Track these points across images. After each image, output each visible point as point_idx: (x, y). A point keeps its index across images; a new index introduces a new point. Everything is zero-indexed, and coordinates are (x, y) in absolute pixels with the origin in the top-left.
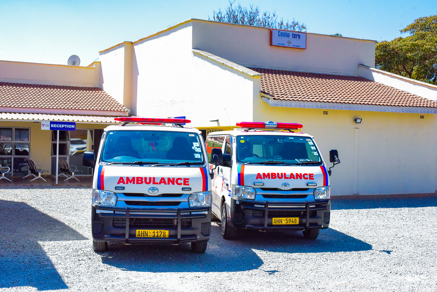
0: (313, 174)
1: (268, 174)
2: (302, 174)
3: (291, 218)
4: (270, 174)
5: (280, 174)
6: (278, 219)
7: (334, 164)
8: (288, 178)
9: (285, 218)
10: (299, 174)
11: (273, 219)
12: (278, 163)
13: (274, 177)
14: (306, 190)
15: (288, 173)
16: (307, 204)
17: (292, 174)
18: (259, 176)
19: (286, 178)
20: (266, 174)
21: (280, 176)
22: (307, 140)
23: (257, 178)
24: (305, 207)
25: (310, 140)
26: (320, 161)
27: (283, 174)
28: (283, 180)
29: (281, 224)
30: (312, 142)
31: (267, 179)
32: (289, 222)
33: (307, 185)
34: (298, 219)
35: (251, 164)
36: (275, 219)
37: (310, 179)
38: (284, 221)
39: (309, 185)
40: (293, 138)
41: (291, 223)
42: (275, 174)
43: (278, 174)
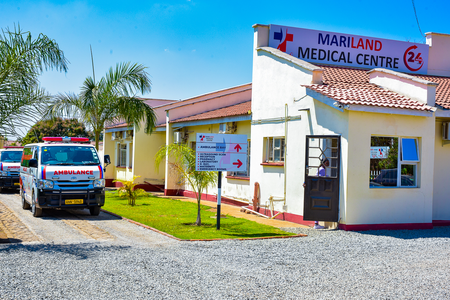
0: (92, 171)
1: (62, 171)
2: (85, 171)
3: (78, 200)
4: (64, 171)
5: (70, 171)
6: (69, 200)
7: (107, 164)
8: (75, 174)
9: (74, 200)
10: (83, 171)
11: (66, 200)
12: (70, 164)
13: (66, 173)
14: (88, 181)
15: (76, 171)
16: (88, 190)
17: (78, 171)
18: (56, 173)
19: (74, 173)
20: (61, 171)
21: (70, 173)
22: (91, 149)
23: (54, 174)
24: (87, 192)
25: (93, 149)
26: (98, 163)
27: (72, 171)
28: (72, 175)
29: (71, 204)
30: (94, 150)
31: (61, 174)
32: (76, 202)
33: (89, 178)
34: (82, 200)
35: (50, 165)
36: (67, 201)
37: (91, 174)
38: (73, 202)
39: (90, 178)
40: (81, 148)
41: (78, 203)
42: (67, 171)
43: (69, 171)
